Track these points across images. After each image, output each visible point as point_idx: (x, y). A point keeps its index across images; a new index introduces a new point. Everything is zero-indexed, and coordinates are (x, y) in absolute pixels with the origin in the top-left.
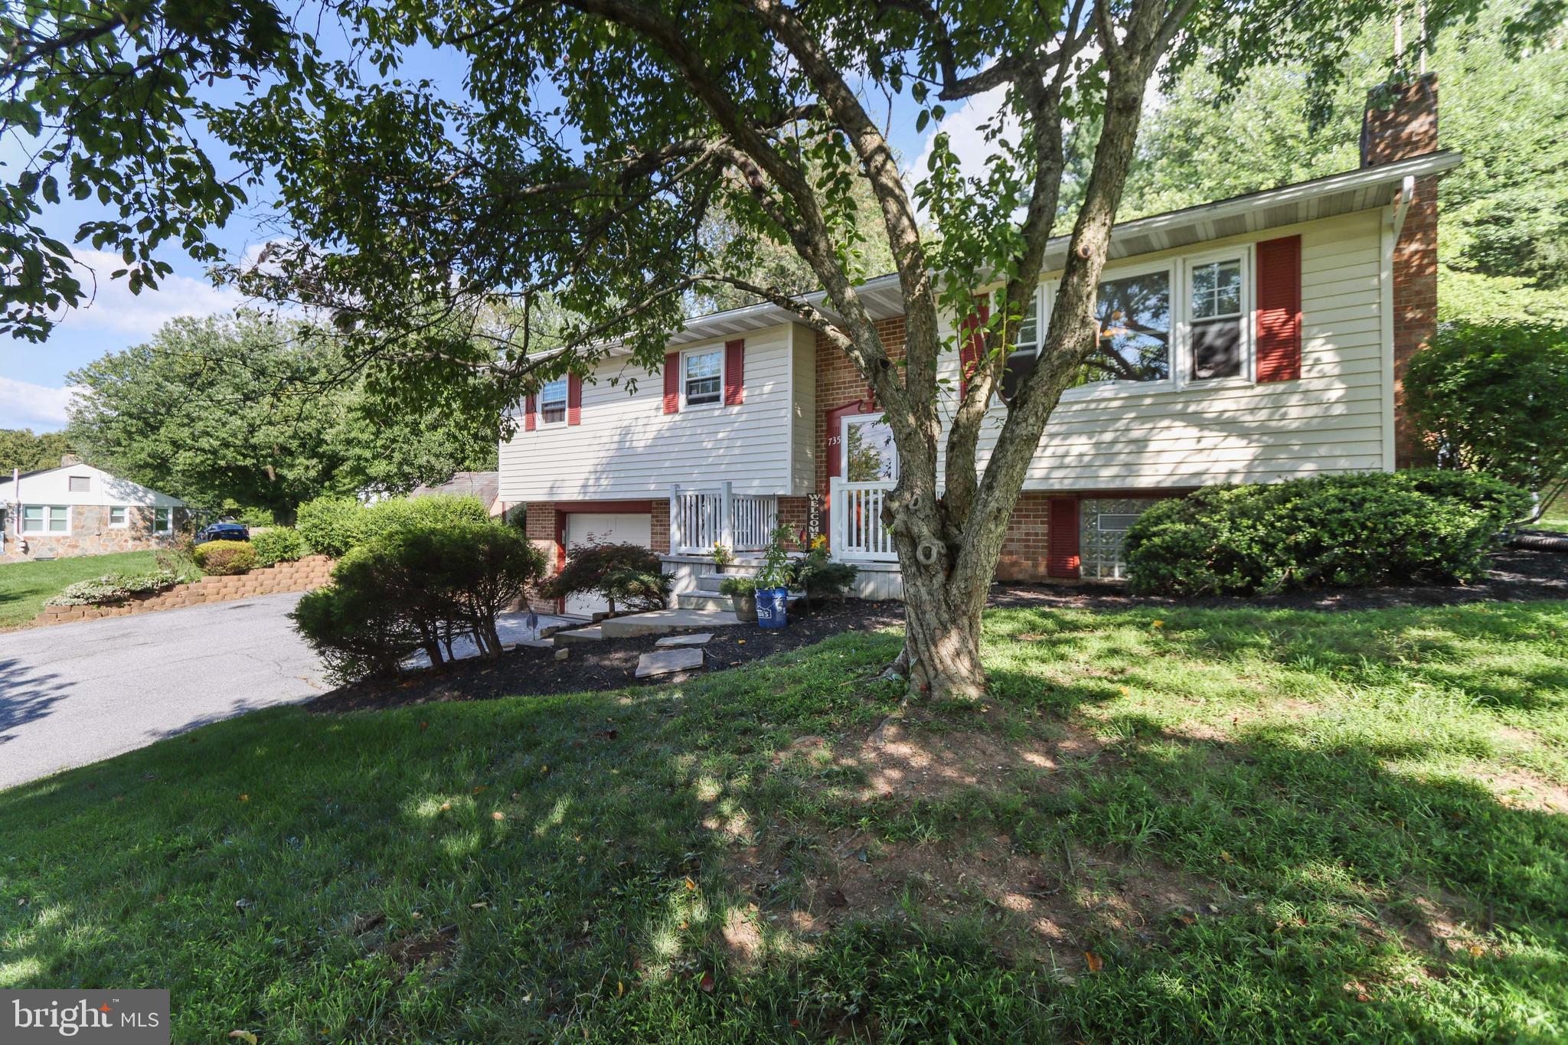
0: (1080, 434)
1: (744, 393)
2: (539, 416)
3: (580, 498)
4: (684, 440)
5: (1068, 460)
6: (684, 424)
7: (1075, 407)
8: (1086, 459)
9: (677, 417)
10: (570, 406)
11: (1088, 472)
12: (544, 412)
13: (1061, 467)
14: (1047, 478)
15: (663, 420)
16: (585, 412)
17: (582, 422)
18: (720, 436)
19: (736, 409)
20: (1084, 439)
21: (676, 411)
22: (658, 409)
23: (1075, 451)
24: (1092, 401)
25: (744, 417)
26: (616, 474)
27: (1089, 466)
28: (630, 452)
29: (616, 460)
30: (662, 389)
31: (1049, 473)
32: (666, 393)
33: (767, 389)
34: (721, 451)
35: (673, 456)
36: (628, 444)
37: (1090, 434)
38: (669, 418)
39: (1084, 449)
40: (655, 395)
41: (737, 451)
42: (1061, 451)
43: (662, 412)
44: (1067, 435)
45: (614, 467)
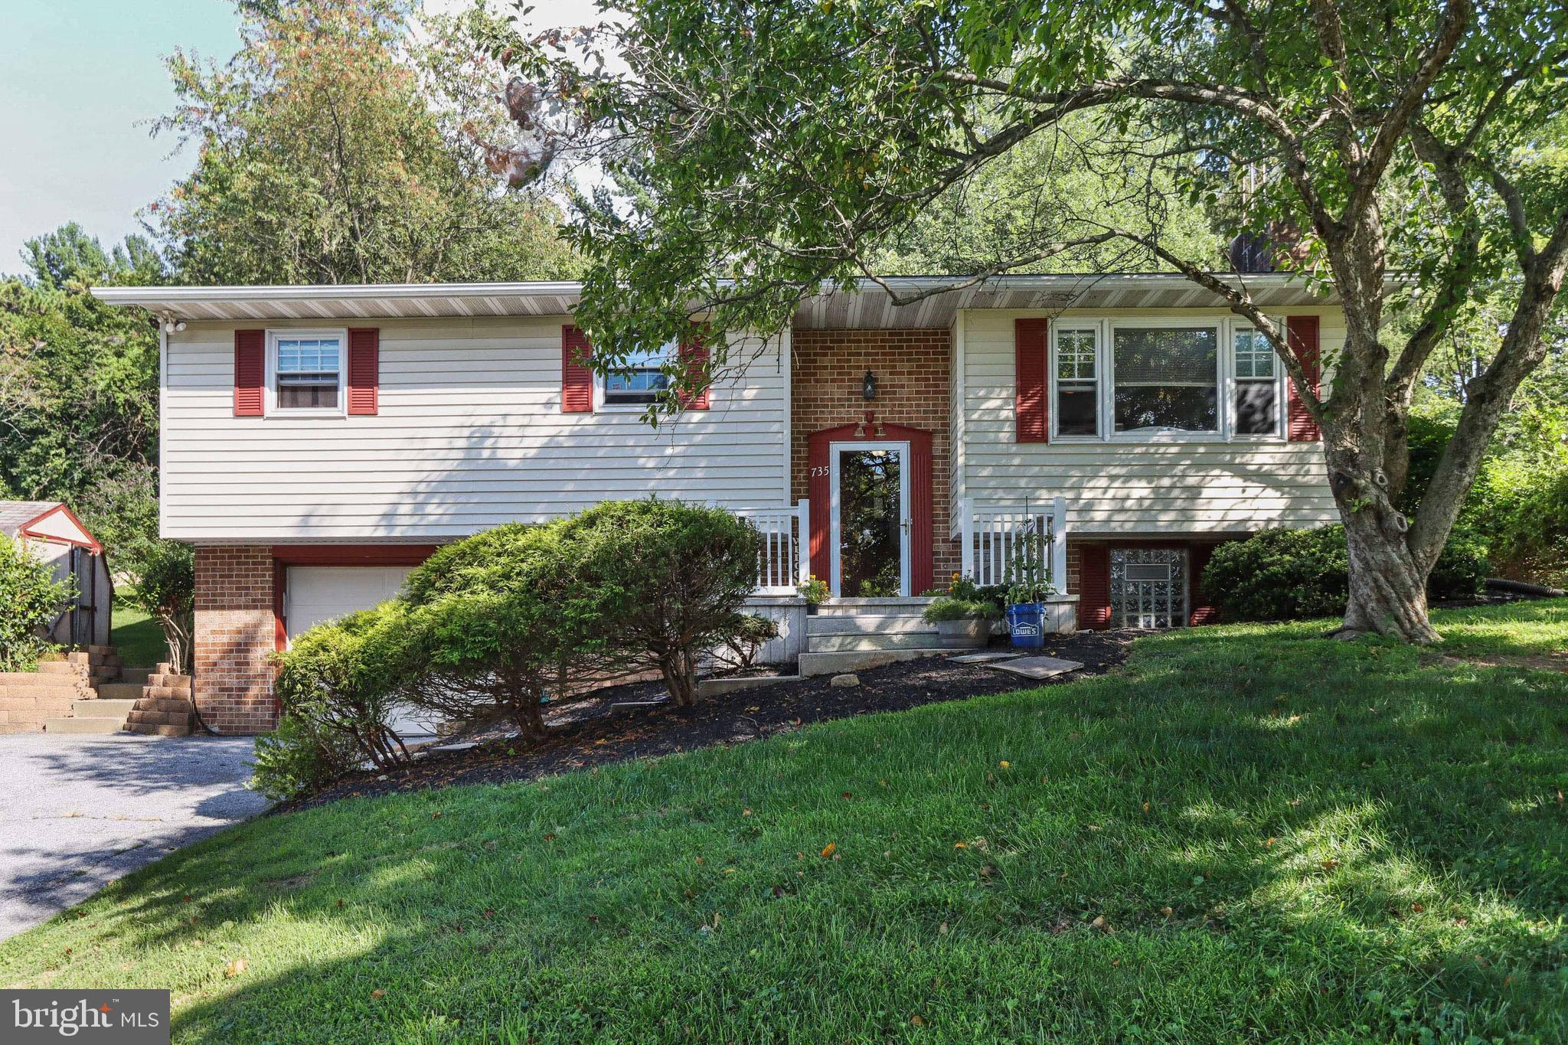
0: (1140, 477)
1: (712, 396)
2: (270, 395)
3: (381, 533)
4: (601, 453)
5: (1129, 504)
6: (603, 431)
7: (1138, 450)
8: (1147, 503)
9: (588, 420)
10: (353, 382)
11: (1147, 517)
12: (281, 389)
13: (1122, 510)
14: (1108, 521)
15: (561, 423)
16: (384, 396)
17: (381, 411)
18: (669, 451)
19: (697, 416)
20: (1144, 484)
21: (589, 410)
22: (549, 404)
23: (1136, 494)
24: (1153, 445)
25: (711, 428)
26: (463, 499)
27: (1148, 510)
28: (491, 465)
29: (461, 476)
30: (559, 376)
31: (1110, 516)
32: (567, 381)
33: (749, 394)
34: (671, 473)
35: (581, 475)
36: (486, 454)
37: (1150, 478)
38: (573, 419)
39: (1145, 493)
40: (549, 383)
41: (699, 474)
42: (1122, 493)
43: (557, 409)
44: (1128, 478)
45: (455, 487)
